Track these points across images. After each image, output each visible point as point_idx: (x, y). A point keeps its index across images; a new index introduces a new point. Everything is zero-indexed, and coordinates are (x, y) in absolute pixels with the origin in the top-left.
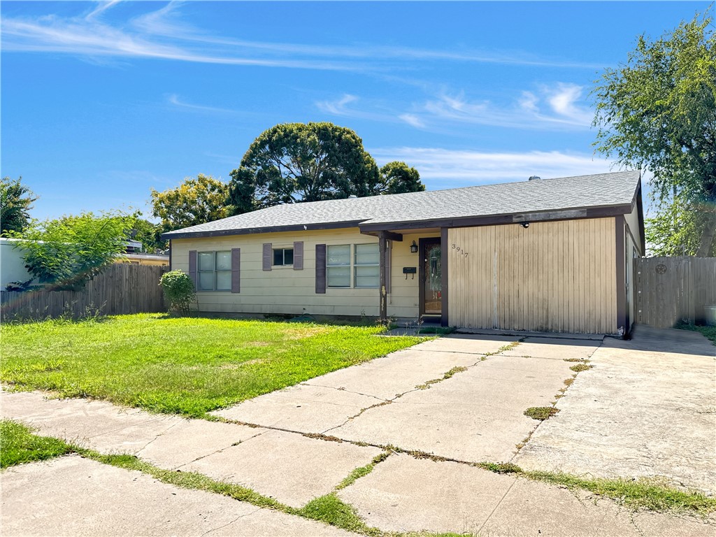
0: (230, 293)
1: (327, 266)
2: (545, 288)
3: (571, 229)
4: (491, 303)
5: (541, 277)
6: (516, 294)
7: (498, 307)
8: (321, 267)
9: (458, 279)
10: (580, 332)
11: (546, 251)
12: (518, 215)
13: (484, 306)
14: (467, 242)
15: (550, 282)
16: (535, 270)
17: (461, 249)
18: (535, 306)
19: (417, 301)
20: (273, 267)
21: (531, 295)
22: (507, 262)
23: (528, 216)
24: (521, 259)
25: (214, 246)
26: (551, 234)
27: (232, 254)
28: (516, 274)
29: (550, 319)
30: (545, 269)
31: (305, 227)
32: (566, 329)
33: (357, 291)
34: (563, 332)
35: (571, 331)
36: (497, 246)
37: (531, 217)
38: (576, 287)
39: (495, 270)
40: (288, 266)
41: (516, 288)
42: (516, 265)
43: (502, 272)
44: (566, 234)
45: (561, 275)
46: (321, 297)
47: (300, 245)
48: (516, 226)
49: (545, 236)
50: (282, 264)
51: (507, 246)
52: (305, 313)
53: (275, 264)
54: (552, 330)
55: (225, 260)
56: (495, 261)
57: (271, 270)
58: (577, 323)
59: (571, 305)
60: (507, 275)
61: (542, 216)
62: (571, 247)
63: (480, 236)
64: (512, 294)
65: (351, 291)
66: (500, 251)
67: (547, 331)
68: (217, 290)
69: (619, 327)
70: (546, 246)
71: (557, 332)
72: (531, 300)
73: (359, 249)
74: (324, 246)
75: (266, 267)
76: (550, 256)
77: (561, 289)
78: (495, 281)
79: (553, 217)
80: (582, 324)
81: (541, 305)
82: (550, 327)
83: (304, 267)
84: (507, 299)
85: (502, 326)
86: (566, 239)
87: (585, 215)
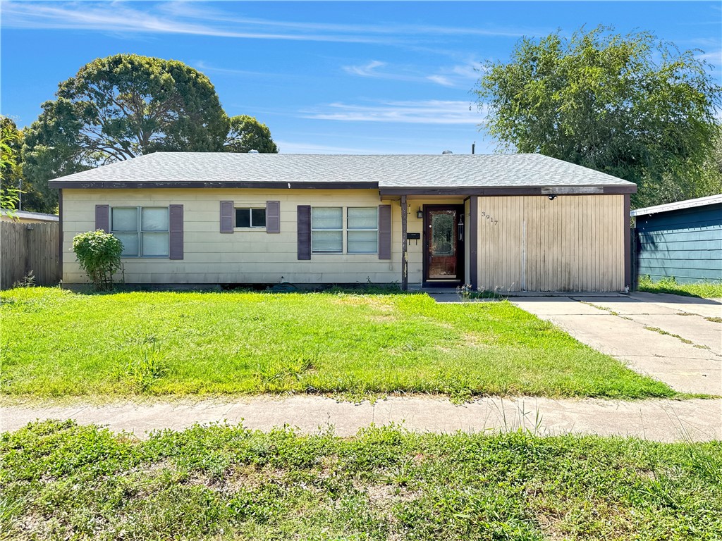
0: (168, 260)
1: (312, 230)
2: (568, 254)
3: (589, 203)
4: (520, 268)
5: (564, 244)
6: (542, 259)
7: (527, 272)
8: (304, 231)
9: (488, 246)
10: (596, 291)
11: (568, 221)
12: (546, 188)
13: (513, 270)
14: (496, 210)
15: (572, 249)
16: (559, 238)
17: (491, 217)
18: (559, 269)
19: (421, 267)
20: (236, 229)
21: (555, 260)
22: (534, 231)
23: (555, 190)
24: (547, 227)
25: (138, 200)
26: (572, 207)
27: (171, 211)
28: (543, 241)
29: (572, 280)
30: (568, 237)
31: (289, 185)
32: (585, 289)
33: (350, 257)
34: (582, 291)
35: (589, 290)
36: (526, 215)
37: (557, 190)
38: (593, 253)
39: (524, 237)
40: (258, 229)
41: (543, 253)
42: (542, 233)
43: (530, 239)
44: (585, 206)
45: (581, 242)
46: (304, 263)
47: (275, 206)
48: (543, 197)
49: (568, 208)
50: (249, 226)
51: (535, 215)
52: (283, 282)
53: (237, 226)
54: (573, 290)
55: (158, 219)
56: (524, 229)
57: (233, 232)
58: (593, 284)
59: (589, 267)
60: (534, 242)
61: (567, 190)
62: (589, 219)
63: (509, 205)
64: (538, 260)
65: (344, 257)
66: (528, 220)
67: (569, 291)
68: (143, 256)
69: (625, 286)
70: (568, 217)
71: (577, 291)
72: (555, 265)
73: (351, 212)
74: (309, 208)
75: (225, 229)
76: (572, 226)
77: (581, 255)
78: (523, 248)
79: (576, 192)
80: (598, 284)
81: (564, 269)
82: (571, 288)
83: (281, 231)
84: (534, 264)
85: (530, 289)
86: (585, 212)
87: (602, 191)
